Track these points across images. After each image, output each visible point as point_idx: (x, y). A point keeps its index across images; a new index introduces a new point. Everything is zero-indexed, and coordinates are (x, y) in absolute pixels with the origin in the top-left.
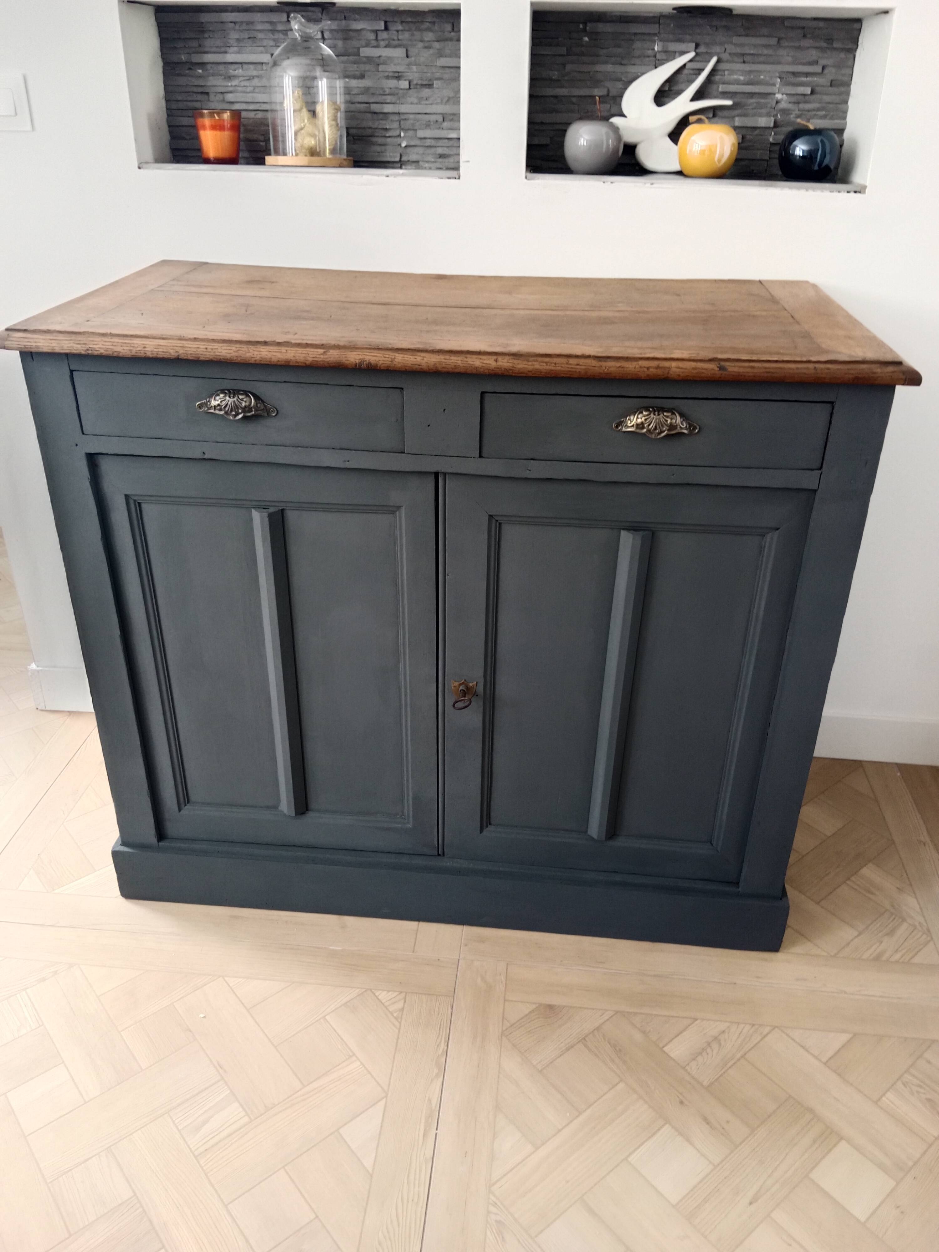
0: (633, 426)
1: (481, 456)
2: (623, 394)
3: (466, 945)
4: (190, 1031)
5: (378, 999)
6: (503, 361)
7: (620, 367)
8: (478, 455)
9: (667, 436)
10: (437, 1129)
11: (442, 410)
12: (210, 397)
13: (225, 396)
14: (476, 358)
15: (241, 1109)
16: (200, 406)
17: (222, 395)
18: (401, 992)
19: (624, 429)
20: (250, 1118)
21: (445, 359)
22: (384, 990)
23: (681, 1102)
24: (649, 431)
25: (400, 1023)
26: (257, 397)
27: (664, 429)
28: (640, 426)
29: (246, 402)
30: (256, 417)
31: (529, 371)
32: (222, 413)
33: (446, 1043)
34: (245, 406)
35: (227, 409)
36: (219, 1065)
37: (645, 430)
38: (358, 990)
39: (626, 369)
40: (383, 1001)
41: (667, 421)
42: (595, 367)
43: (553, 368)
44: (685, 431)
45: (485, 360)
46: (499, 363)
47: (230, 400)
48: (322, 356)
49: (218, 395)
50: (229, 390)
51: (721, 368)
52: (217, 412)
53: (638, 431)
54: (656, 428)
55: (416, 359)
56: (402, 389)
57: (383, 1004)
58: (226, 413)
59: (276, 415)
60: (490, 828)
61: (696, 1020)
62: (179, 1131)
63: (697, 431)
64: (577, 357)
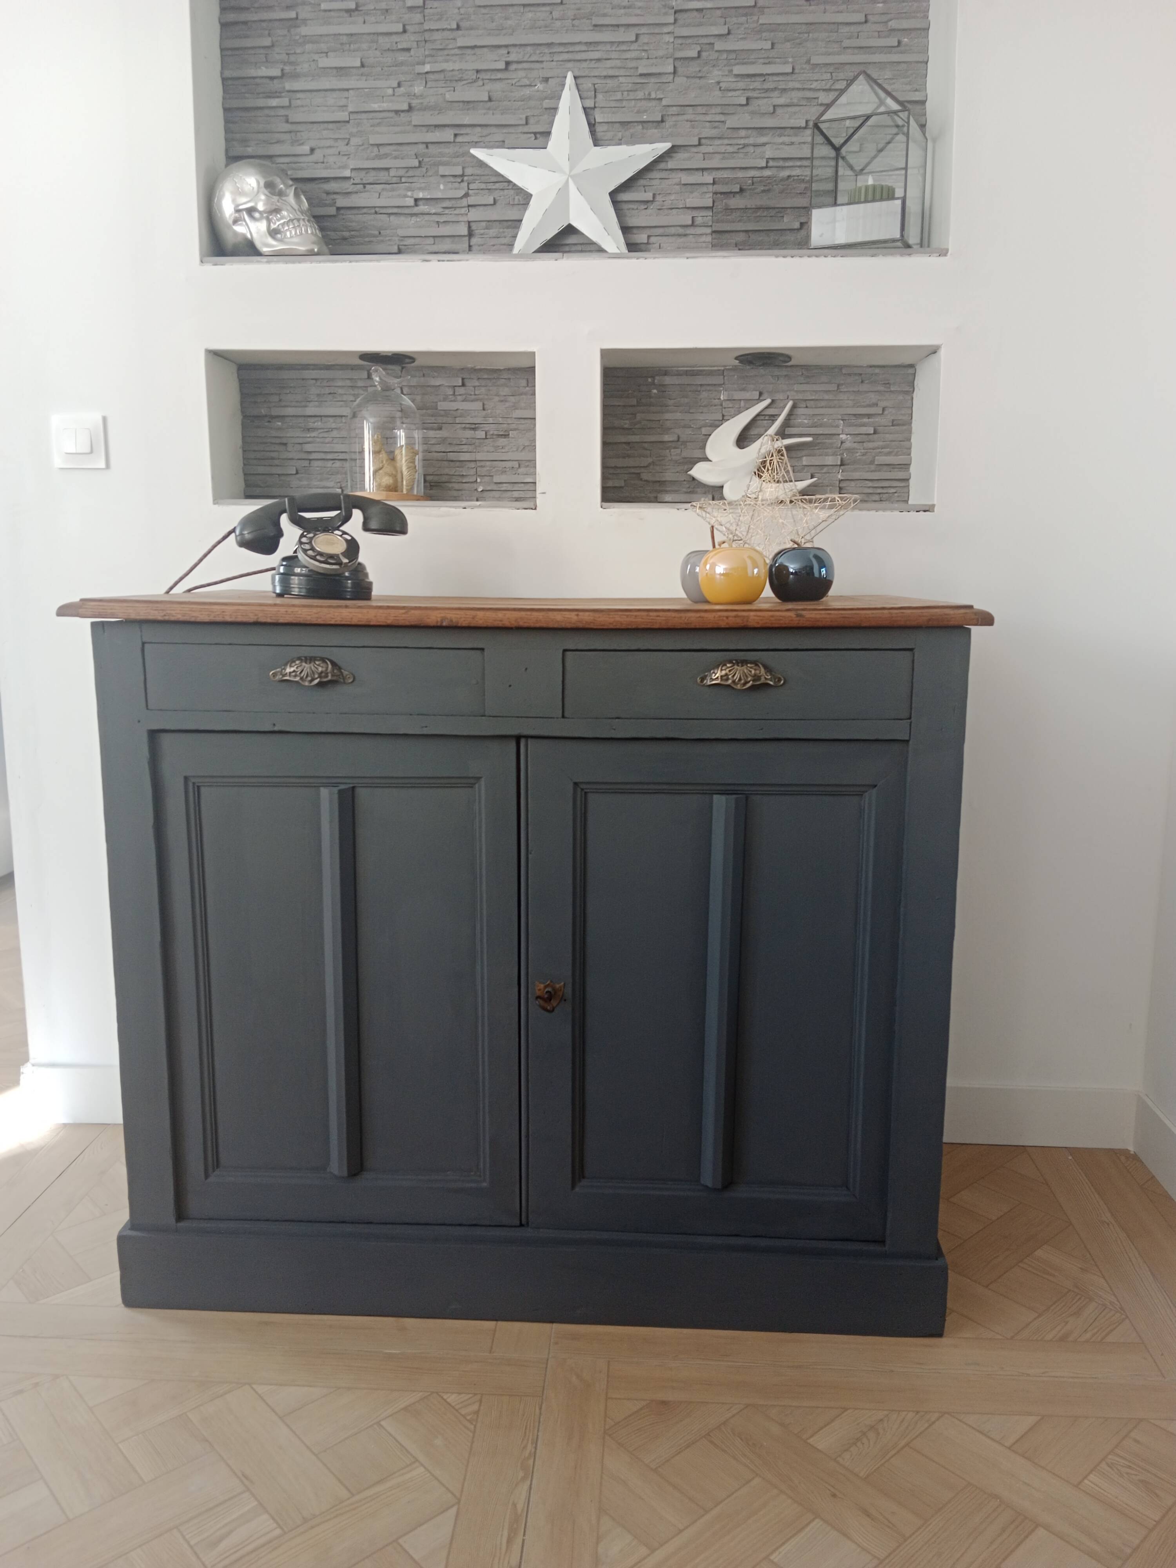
0: (717, 678)
1: (563, 717)
2: (705, 647)
3: (556, 1343)
4: (207, 1441)
5: (447, 1402)
6: (584, 615)
8: (560, 715)
9: (752, 687)
10: (524, 1535)
11: (524, 669)
12: (286, 665)
13: (301, 662)
14: (558, 613)
15: (272, 1521)
16: (274, 675)
17: (297, 662)
18: (475, 1394)
19: (709, 683)
20: (283, 1530)
21: (526, 615)
22: (453, 1393)
23: (834, 1496)
24: (734, 682)
25: (475, 1427)
26: (334, 664)
27: (749, 679)
28: (725, 677)
29: (322, 667)
30: (332, 682)
31: (610, 623)
32: (298, 679)
33: (534, 1445)
34: (322, 672)
35: (302, 675)
36: (243, 1475)
37: (730, 682)
38: (421, 1393)
40: (453, 1404)
41: (751, 671)
43: (634, 620)
44: (771, 683)
45: (566, 614)
46: (580, 617)
47: (307, 667)
48: (404, 615)
49: (294, 662)
50: (306, 658)
51: (798, 615)
52: (292, 679)
53: (723, 683)
54: (740, 679)
55: (497, 615)
56: (482, 649)
57: (453, 1407)
58: (302, 678)
59: (353, 681)
60: (584, 1182)
61: (846, 1409)
62: (191, 1547)
63: (782, 682)
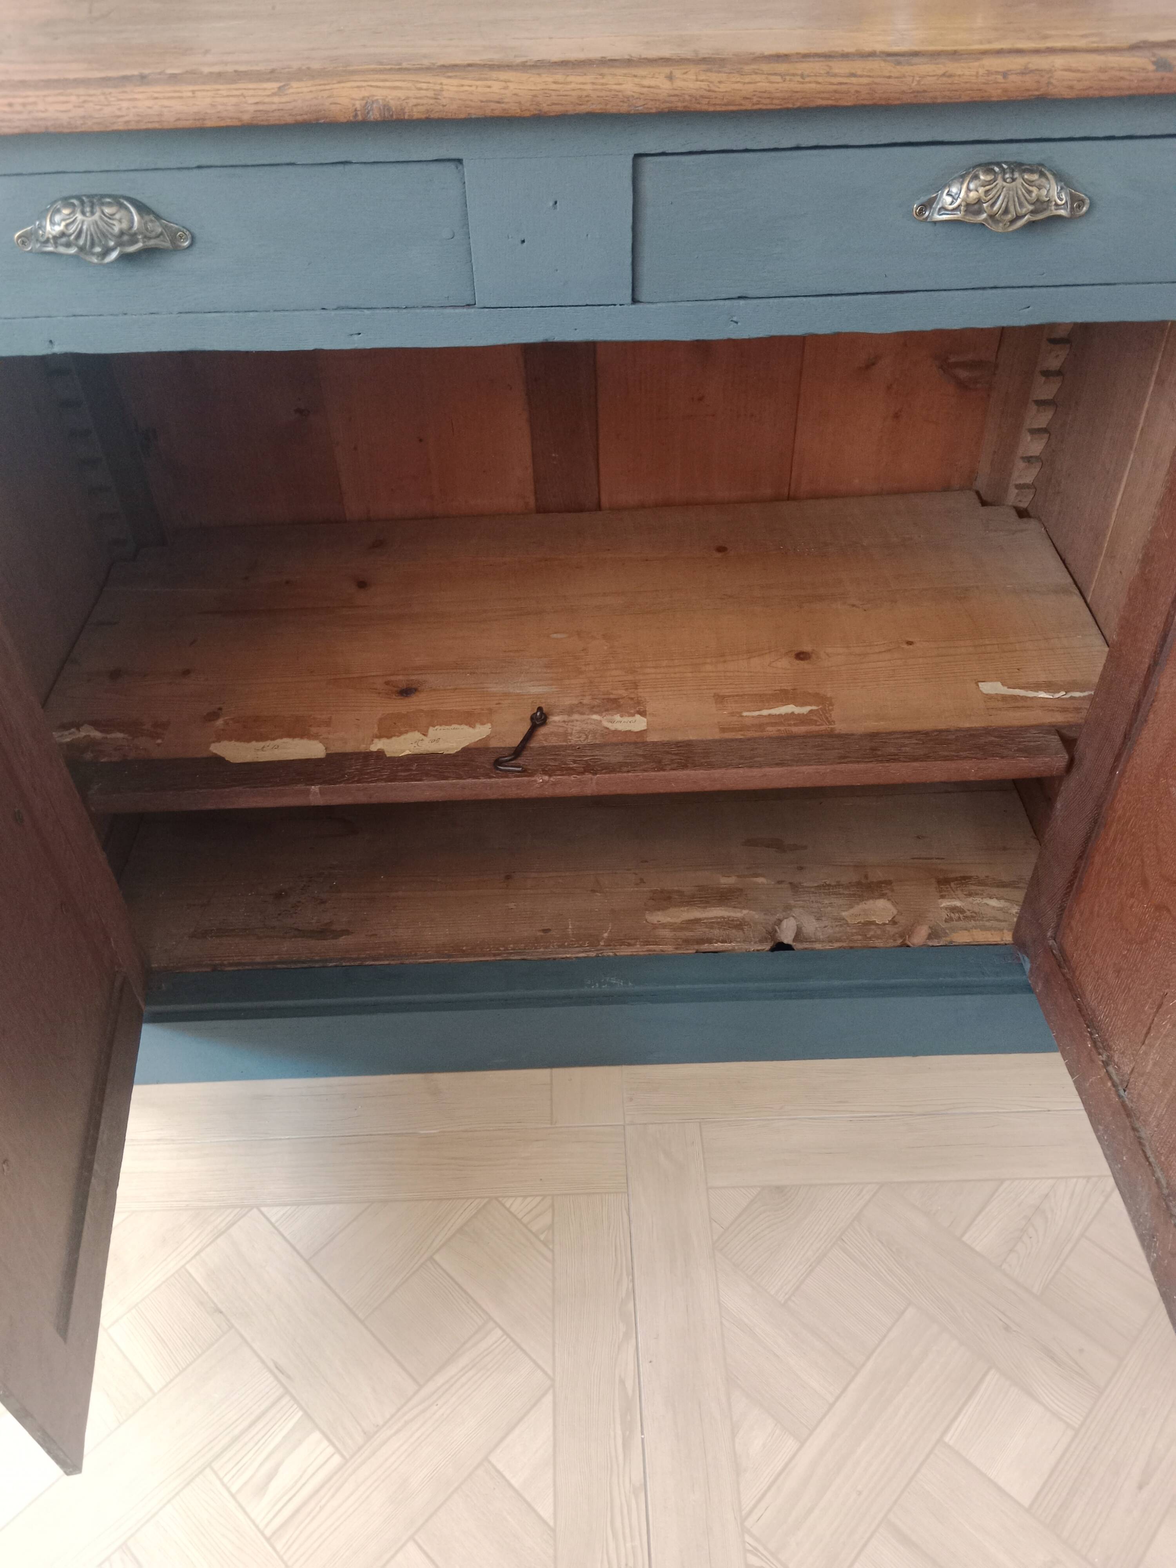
0: (957, 208)
1: (635, 301)
2: (940, 139)
3: (631, 1099)
4: (221, 1312)
5: (510, 1212)
6: (685, 76)
7: (944, 75)
8: (629, 300)
9: (1031, 224)
10: (642, 1433)
11: (551, 204)
12: (42, 216)
13: (73, 212)
14: (625, 75)
15: (325, 1443)
16: (26, 238)
17: (66, 211)
18: (544, 1197)
19: (938, 217)
20: (342, 1456)
21: (555, 83)
22: (516, 1197)
23: (1007, 1328)
24: (992, 217)
25: (552, 1251)
26: (142, 208)
27: (1024, 211)
28: (974, 207)
29: (120, 221)
30: (149, 253)
31: (745, 98)
32: (73, 251)
33: (631, 1277)
34: (122, 233)
35: (81, 242)
36: (277, 1368)
37: (984, 216)
38: (478, 1200)
39: (956, 80)
40: (520, 1216)
41: (1030, 192)
42: (889, 77)
43: (799, 87)
44: (1062, 212)
45: (644, 77)
46: (678, 83)
47: (84, 221)
48: (276, 99)
49: (58, 211)
50: (78, 198)
52: (62, 250)
53: (971, 218)
54: (1006, 211)
55: (489, 87)
56: (460, 161)
57: (520, 1220)
58: (82, 249)
59: (191, 245)
61: (1002, 1181)
62: (233, 1496)
63: (1085, 209)
64: (845, 56)
